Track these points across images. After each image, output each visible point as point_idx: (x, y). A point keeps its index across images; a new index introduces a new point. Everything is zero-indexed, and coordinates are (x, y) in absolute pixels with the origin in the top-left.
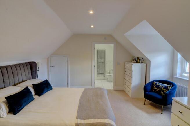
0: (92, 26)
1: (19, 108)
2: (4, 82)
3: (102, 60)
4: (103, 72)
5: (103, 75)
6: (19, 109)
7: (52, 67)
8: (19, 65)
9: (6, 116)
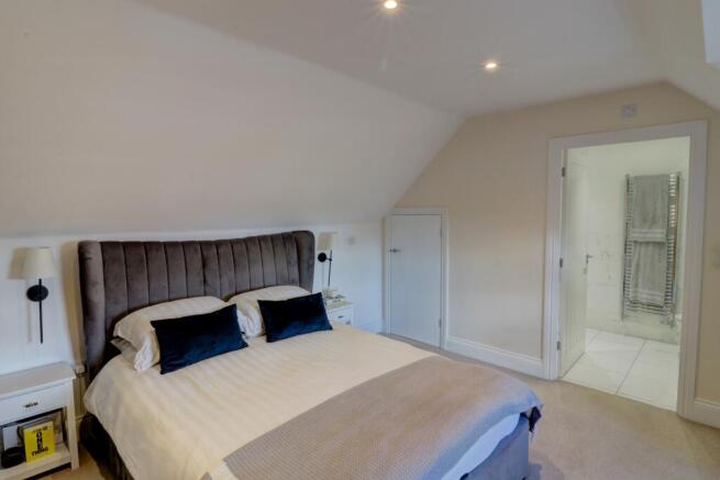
0: (491, 66)
1: (176, 359)
2: (205, 281)
3: (658, 234)
4: (660, 300)
5: (661, 318)
6: (177, 362)
7: (395, 251)
8: (262, 239)
9: (144, 369)
